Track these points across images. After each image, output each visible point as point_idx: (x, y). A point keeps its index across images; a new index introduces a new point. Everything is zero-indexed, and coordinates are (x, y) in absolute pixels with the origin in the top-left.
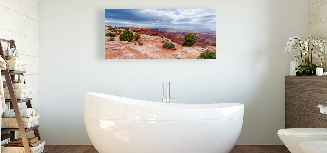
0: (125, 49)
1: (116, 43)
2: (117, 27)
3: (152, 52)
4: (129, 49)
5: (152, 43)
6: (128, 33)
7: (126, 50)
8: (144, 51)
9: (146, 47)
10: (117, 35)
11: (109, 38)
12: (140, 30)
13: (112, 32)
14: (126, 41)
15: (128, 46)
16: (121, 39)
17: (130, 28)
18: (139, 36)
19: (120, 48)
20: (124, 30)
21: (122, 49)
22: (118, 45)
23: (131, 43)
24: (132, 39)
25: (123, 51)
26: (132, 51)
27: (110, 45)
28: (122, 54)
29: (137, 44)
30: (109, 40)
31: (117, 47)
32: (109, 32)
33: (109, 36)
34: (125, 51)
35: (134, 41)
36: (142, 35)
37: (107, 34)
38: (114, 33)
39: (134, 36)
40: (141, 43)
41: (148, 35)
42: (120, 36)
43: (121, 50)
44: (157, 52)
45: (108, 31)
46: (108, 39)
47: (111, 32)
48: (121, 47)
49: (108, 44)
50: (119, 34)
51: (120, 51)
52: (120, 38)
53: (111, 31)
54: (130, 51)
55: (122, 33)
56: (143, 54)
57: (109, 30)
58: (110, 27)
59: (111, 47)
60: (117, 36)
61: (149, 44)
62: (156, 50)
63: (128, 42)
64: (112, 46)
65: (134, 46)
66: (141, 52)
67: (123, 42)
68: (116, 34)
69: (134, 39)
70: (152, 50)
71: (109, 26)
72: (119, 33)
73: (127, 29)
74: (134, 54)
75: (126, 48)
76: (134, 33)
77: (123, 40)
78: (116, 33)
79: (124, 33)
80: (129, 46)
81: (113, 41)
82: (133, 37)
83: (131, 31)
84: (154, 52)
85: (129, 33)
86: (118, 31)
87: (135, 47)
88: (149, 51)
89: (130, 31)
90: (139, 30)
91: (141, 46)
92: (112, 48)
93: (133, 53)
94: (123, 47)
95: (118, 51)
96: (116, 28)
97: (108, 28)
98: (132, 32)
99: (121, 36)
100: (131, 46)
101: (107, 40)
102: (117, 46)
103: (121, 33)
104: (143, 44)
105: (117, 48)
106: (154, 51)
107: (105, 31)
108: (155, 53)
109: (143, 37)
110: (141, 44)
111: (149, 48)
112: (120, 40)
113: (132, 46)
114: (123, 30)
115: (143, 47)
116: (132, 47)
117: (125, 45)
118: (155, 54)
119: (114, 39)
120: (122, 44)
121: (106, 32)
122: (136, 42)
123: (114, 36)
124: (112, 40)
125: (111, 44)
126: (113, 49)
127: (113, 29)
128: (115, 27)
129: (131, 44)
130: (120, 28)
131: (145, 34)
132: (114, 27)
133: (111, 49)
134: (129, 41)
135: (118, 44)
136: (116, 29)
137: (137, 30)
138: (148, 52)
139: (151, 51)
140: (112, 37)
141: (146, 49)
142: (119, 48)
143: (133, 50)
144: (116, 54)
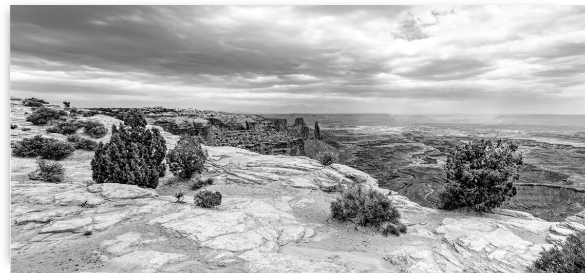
0: (122, 227)
1: (69, 196)
2: (78, 107)
3: (272, 244)
4: (144, 229)
5: (273, 196)
6: (139, 140)
7: (126, 230)
8: (226, 239)
9: (239, 215)
10: (79, 147)
11: (31, 165)
12: (204, 122)
13: (49, 131)
14: (125, 182)
15: (135, 211)
16: (102, 173)
17: (148, 111)
18: (200, 153)
19: (94, 222)
20: (117, 122)
21: (106, 229)
22: (84, 205)
23: (153, 192)
24: (162, 175)
25: (112, 237)
26: (162, 239)
27: (37, 207)
28: (104, 258)
29: (190, 198)
30: (32, 178)
31: (78, 214)
32: (31, 136)
33: (32, 156)
34: (119, 238)
35: (170, 183)
36: (213, 152)
37: (23, 144)
38: (61, 138)
39: (172, 158)
40: (208, 194)
41: (248, 148)
42: (92, 154)
43: (100, 231)
44: (297, 242)
45: (28, 125)
46: (26, 172)
47: (45, 136)
48: (97, 218)
49: (27, 200)
50: (87, 146)
51: (91, 238)
52: (94, 167)
53: (46, 128)
54: (148, 241)
55: (106, 139)
56: (220, 256)
57: (35, 121)
58: (37, 109)
59: (44, 216)
60: (76, 153)
61: (257, 201)
62: (294, 232)
63: (136, 189)
64: (52, 213)
65: (171, 211)
66: (210, 243)
67: (109, 188)
68: (72, 145)
69: (169, 175)
70: (270, 233)
71: (33, 103)
72: (87, 138)
73: (134, 118)
74: (174, 256)
75: (127, 223)
76: (172, 142)
77: (112, 180)
78: (73, 140)
79: (114, 140)
80: (144, 209)
81: (53, 186)
82: (164, 161)
83: (156, 131)
84: (280, 247)
85: (146, 139)
86: (81, 131)
87: (175, 216)
88: (255, 237)
89: (149, 127)
90: (197, 120)
91: (210, 211)
92: (48, 222)
93: (164, 249)
94: (110, 219)
95: (85, 240)
96: (73, 111)
97: (29, 110)
98: (163, 133)
99: (97, 155)
100: (152, 213)
101: (24, 177)
102: (74, 209)
103: (98, 141)
104: (224, 201)
105: (77, 222)
106: (284, 238)
107: (13, 128)
108: (284, 249)
109: (223, 163)
110: (210, 202)
111: (256, 220)
112: (95, 177)
113: (160, 209)
114: (108, 122)
115: (222, 214)
116: (161, 215)
117: (121, 206)
118: (289, 258)
119: (60, 171)
120: (106, 199)
121: (16, 132)
122: (183, 187)
123: (58, 153)
124: (51, 176)
125: (43, 199)
126: (56, 226)
127: (54, 115)
128: (67, 104)
129: (157, 202)
130: (93, 113)
131: (233, 145)
132: (63, 107)
133: (47, 228)
134: (141, 184)
135: (82, 199)
136: (69, 119)
137: (191, 120)
138: (250, 246)
139: (265, 240)
140: (50, 163)
141: (240, 228)
142: (89, 220)
143: (167, 235)
144: (72, 256)
